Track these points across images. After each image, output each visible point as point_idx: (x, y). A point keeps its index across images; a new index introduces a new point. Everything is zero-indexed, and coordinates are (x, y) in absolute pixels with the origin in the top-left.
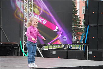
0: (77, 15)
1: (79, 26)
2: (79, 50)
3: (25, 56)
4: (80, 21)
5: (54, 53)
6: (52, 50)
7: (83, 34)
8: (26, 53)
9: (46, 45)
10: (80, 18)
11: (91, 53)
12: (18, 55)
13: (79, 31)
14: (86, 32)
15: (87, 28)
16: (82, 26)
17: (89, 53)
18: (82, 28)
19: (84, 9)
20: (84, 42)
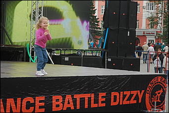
0: (95, 15)
1: (97, 28)
2: (96, 56)
3: (32, 61)
4: (98, 22)
5: (67, 59)
6: (65, 55)
7: (102, 38)
8: (33, 58)
9: (57, 50)
10: (98, 19)
11: (109, 60)
12: (23, 61)
13: (97, 35)
14: (105, 36)
15: (106, 31)
16: (100, 29)
17: (107, 60)
18: (100, 31)
19: (104, 8)
20: (102, 47)
